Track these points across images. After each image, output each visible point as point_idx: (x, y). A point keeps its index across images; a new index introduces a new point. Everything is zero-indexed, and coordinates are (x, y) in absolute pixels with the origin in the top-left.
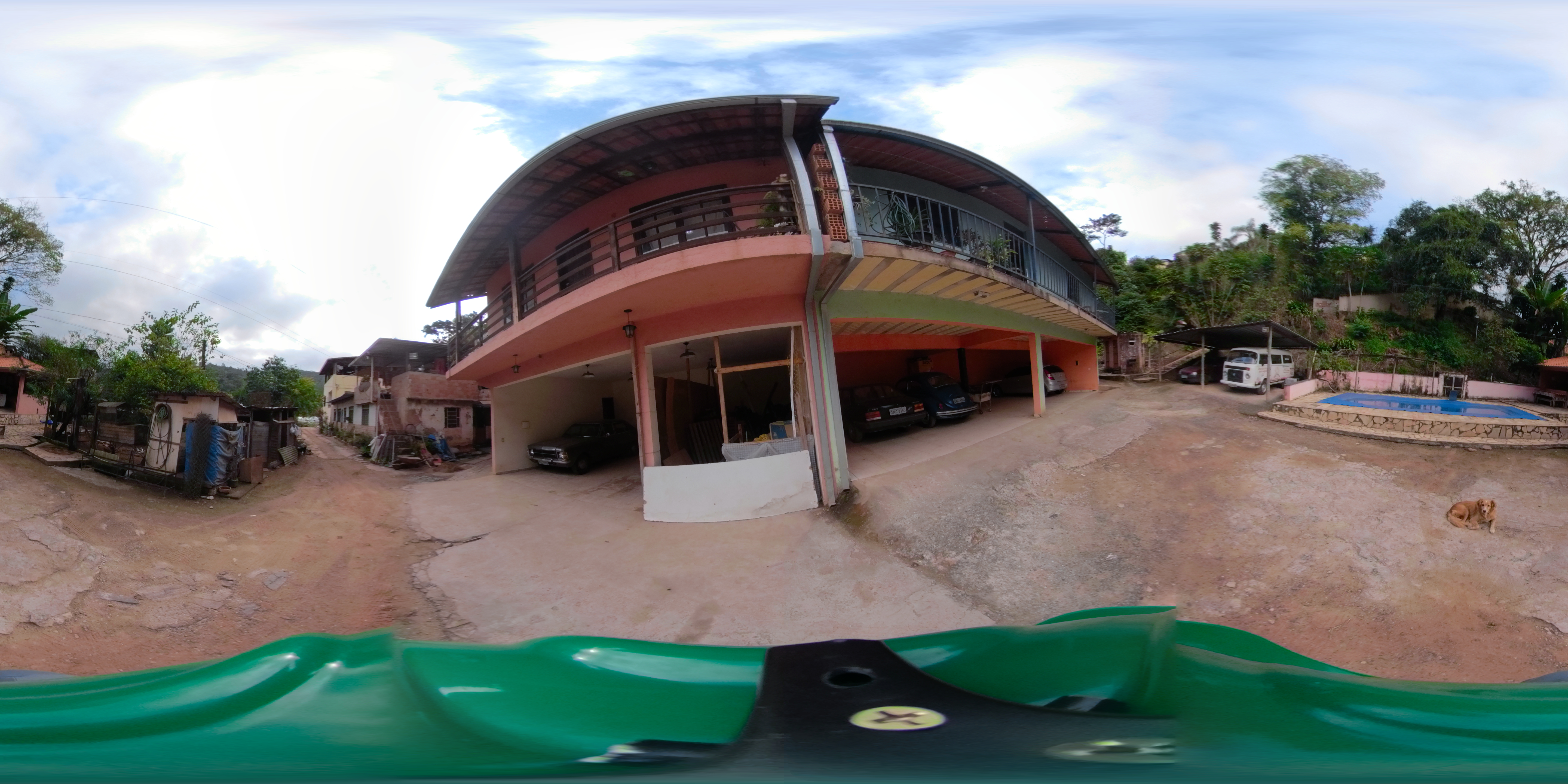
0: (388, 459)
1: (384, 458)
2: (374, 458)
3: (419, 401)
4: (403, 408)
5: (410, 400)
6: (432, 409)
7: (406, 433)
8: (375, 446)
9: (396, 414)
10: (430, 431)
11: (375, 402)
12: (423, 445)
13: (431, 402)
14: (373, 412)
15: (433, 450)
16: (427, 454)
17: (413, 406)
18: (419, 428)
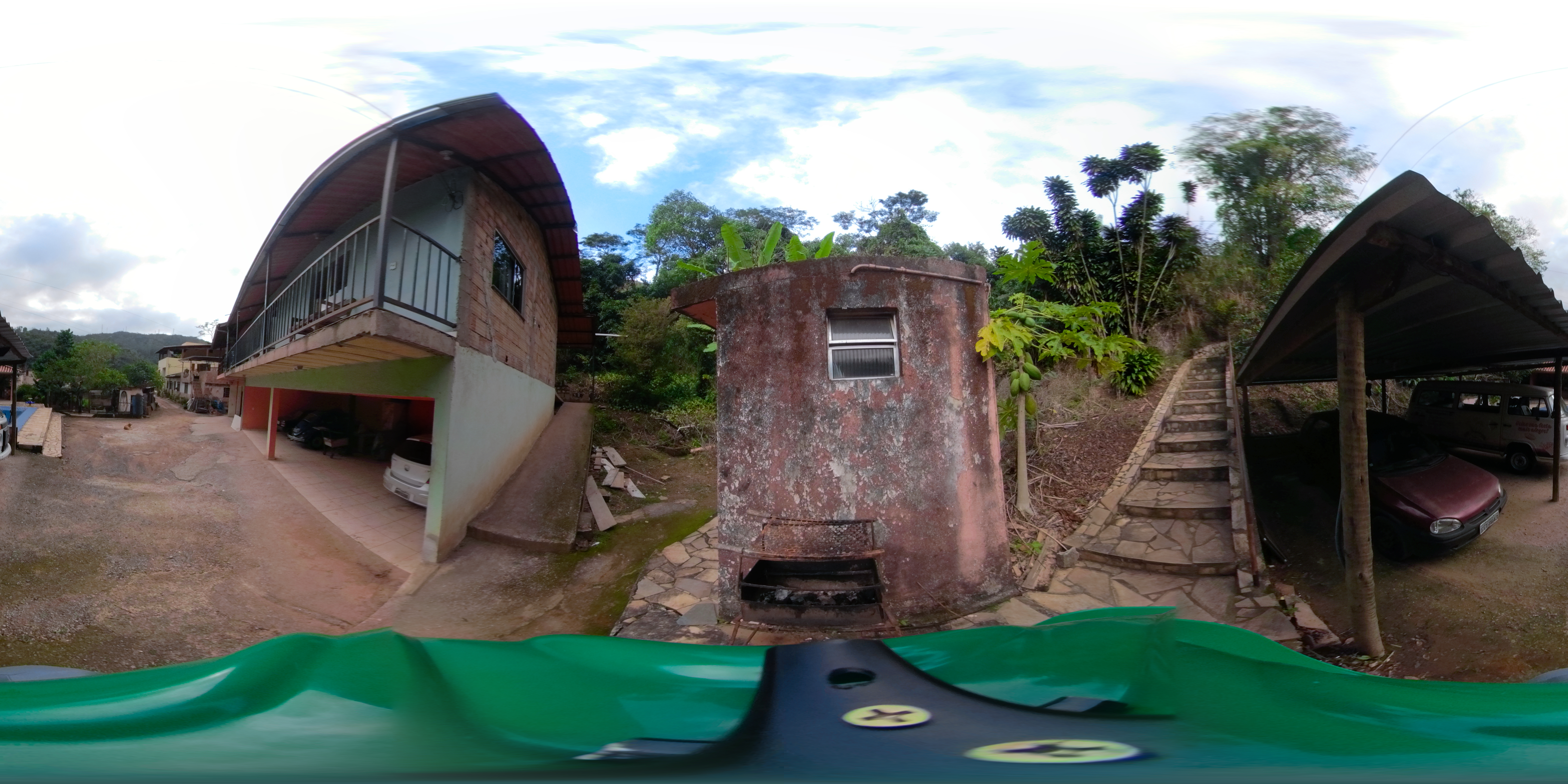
0: (194, 409)
1: (193, 409)
2: (189, 409)
3: (211, 384)
4: (203, 387)
5: (207, 384)
6: (217, 388)
7: (204, 398)
8: (189, 403)
9: (201, 390)
10: (216, 398)
11: (191, 383)
12: (210, 404)
13: (217, 385)
14: (190, 387)
15: (214, 406)
16: (211, 408)
17: (208, 387)
18: (210, 397)
